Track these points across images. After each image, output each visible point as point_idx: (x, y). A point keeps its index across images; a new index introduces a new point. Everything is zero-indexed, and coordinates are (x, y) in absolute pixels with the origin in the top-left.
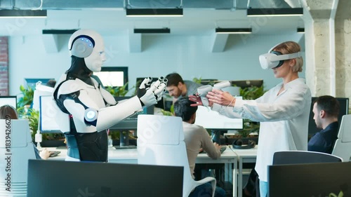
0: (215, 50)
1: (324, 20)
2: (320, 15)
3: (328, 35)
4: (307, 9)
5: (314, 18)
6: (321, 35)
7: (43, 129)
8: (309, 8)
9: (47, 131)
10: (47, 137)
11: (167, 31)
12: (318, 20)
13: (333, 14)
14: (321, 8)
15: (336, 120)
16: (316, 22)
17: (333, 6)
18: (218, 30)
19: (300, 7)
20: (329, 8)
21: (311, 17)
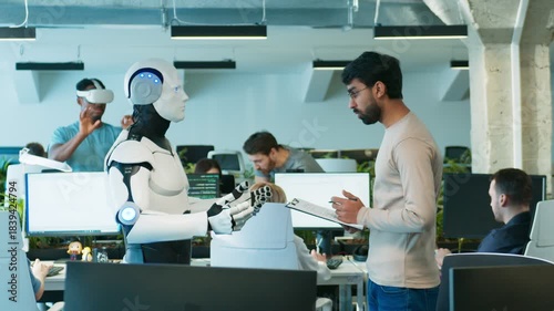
0: (310, 98)
1: (501, 46)
2: (494, 38)
3: (508, 71)
4: (473, 27)
5: (485, 43)
6: (498, 72)
7: (31, 230)
8: (477, 26)
9: (38, 234)
10: (38, 243)
11: (230, 65)
12: (492, 46)
13: (517, 36)
14: (497, 26)
16: (488, 49)
17: (517, 22)
18: (318, 64)
19: (462, 23)
20: (510, 26)
21: (480, 40)
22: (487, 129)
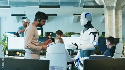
1: (111, 10)
2: (109, 8)
3: (113, 15)
4: (105, 6)
5: (107, 9)
6: (110, 15)
7: (8, 49)
8: (106, 6)
9: (10, 50)
10: (10, 52)
11: (56, 15)
12: (109, 10)
13: (114, 8)
14: (110, 6)
15: (114, 45)
16: (108, 11)
17: (114, 5)
19: (103, 5)
20: (113, 6)
21: (106, 9)
22: (108, 28)
